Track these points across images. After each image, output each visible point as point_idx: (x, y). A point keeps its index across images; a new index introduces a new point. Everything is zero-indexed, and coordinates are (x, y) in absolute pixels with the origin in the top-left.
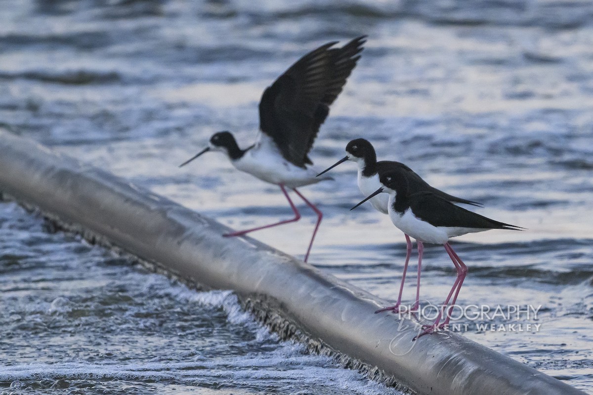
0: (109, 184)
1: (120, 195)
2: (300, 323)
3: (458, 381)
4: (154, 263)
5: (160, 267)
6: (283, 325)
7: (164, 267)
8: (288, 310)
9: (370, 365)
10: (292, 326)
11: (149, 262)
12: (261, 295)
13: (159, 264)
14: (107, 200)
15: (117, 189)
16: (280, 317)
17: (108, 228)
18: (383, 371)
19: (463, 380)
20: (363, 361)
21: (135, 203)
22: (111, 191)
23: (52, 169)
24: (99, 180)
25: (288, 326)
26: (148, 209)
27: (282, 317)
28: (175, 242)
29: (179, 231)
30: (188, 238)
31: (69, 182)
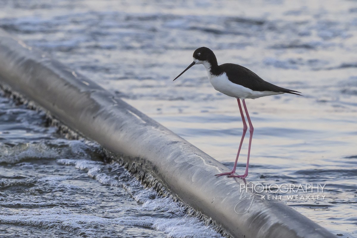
0: (57, 71)
1: (63, 80)
2: (165, 182)
3: (263, 231)
4: (77, 133)
5: (81, 135)
6: (154, 183)
7: (84, 135)
8: (158, 172)
9: (207, 217)
10: (160, 184)
11: (75, 132)
12: (142, 159)
13: (81, 133)
14: (53, 83)
15: (62, 76)
16: (152, 177)
17: (51, 105)
18: (215, 221)
19: (266, 231)
20: (203, 213)
21: (71, 86)
22: (58, 76)
23: (23, 58)
24: (52, 68)
25: (157, 184)
26: (79, 91)
27: (154, 177)
28: (92, 117)
29: (96, 109)
30: (101, 114)
31: (31, 70)
